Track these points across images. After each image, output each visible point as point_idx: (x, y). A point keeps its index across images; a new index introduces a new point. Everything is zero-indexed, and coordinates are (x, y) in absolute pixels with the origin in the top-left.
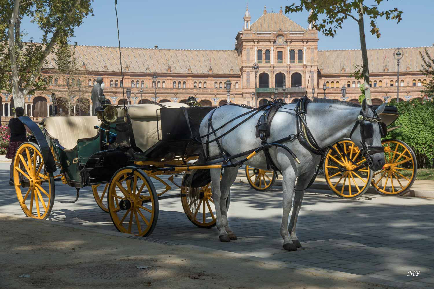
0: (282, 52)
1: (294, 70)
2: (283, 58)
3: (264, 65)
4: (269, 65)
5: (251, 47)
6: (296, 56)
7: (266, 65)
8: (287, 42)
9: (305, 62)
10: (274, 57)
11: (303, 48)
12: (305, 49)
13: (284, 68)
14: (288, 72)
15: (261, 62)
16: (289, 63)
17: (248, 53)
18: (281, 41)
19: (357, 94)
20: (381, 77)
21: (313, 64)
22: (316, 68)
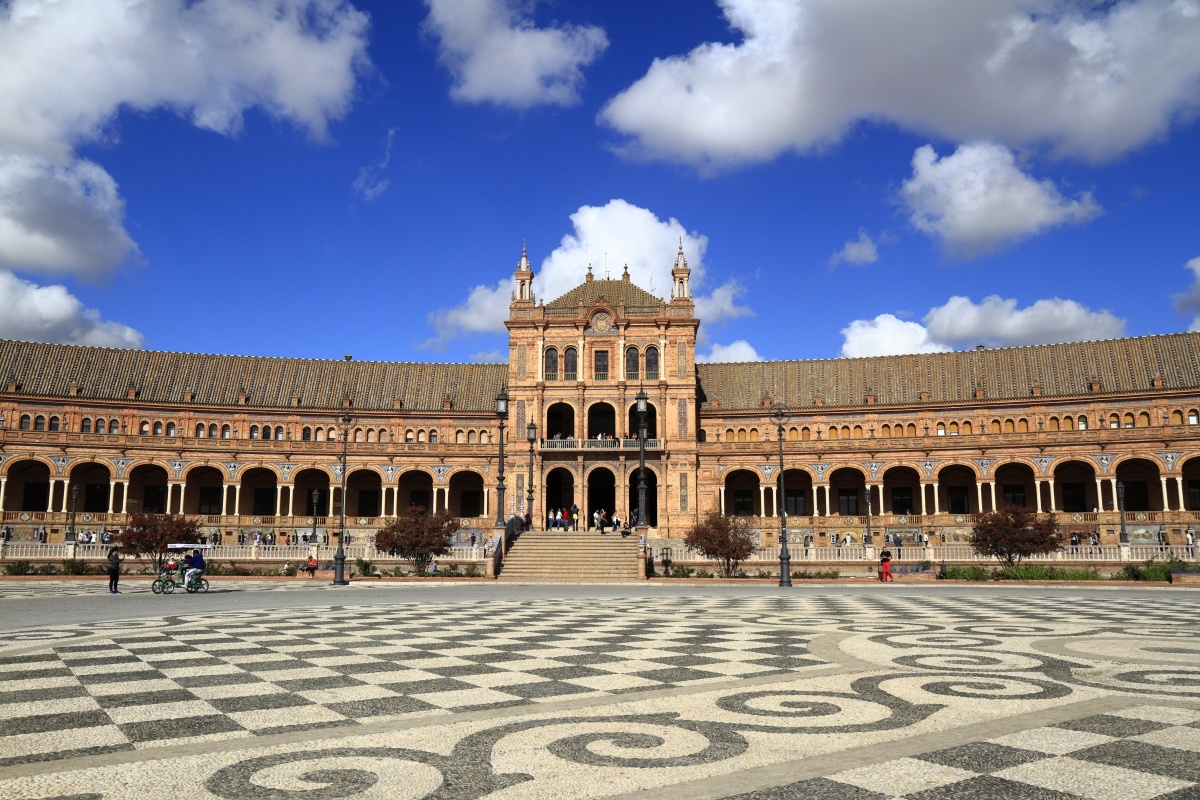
0: (607, 352)
1: (635, 397)
2: (610, 369)
3: (561, 384)
4: (574, 383)
5: (530, 340)
6: (642, 361)
7: (567, 383)
8: (618, 327)
9: (662, 378)
10: (587, 364)
11: (658, 342)
12: (663, 345)
13: (610, 392)
14: (622, 401)
15: (554, 378)
16: (622, 379)
17: (522, 357)
18: (604, 324)
19: (799, 457)
20: (858, 418)
21: (684, 382)
22: (693, 391)
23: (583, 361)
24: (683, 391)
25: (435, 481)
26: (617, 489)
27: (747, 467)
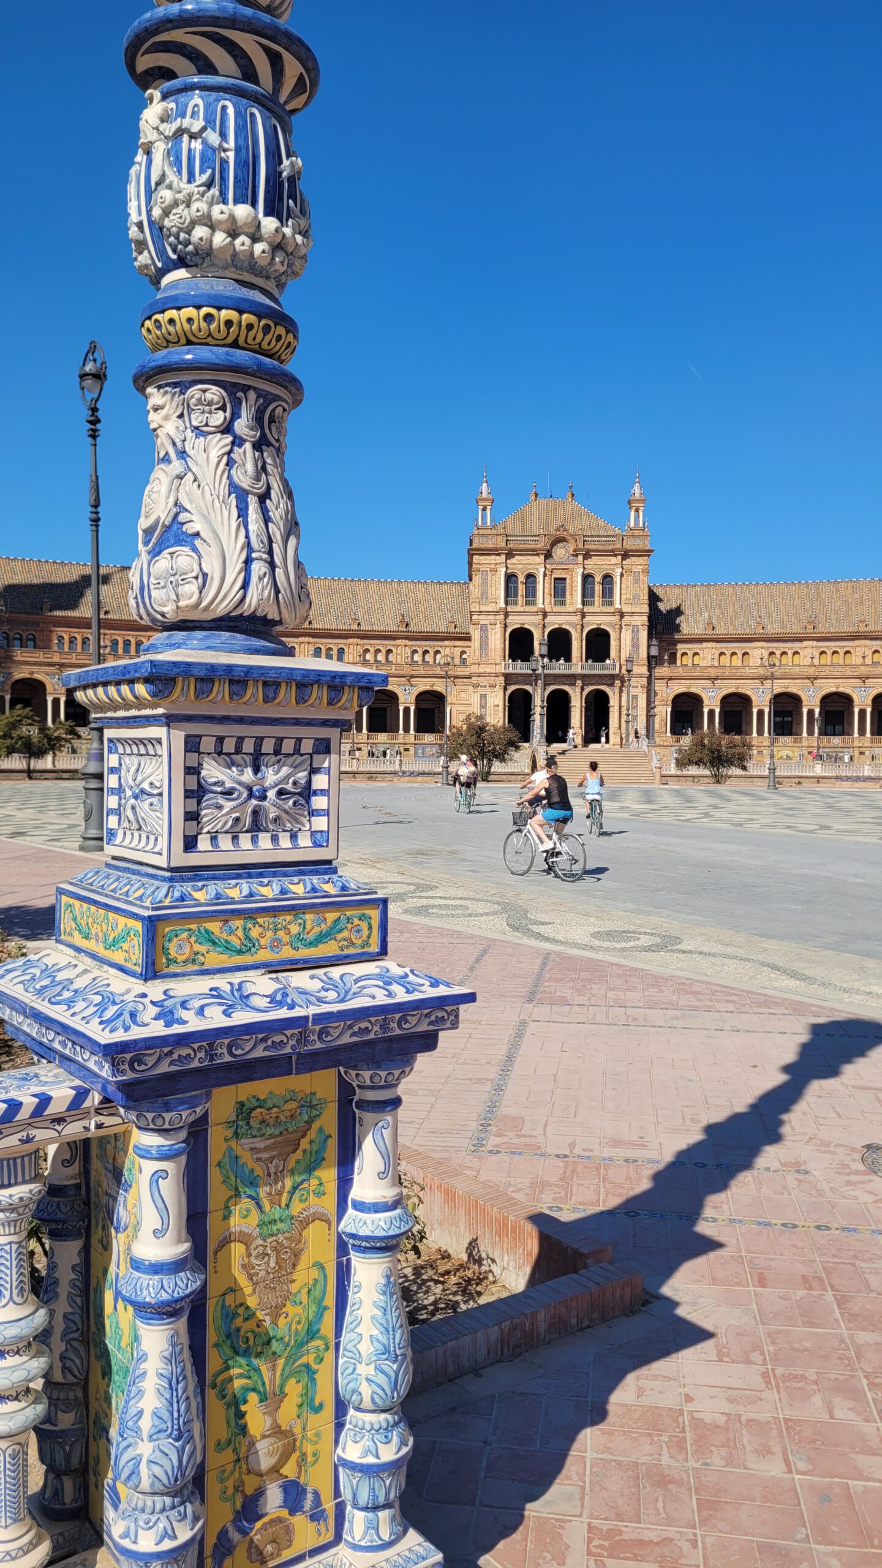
0: (565, 579)
1: (592, 623)
2: (568, 593)
3: (522, 610)
4: (534, 609)
5: (493, 566)
6: (598, 589)
7: (527, 609)
8: (577, 555)
9: (617, 605)
10: (546, 590)
11: (614, 570)
12: (618, 573)
13: (568, 618)
14: (579, 626)
15: (515, 603)
16: (579, 606)
17: (485, 582)
18: (563, 552)
19: (742, 681)
20: (797, 644)
21: (637, 610)
22: (646, 618)
23: (543, 588)
24: (636, 618)
25: (401, 699)
26: (573, 709)
27: (693, 690)
